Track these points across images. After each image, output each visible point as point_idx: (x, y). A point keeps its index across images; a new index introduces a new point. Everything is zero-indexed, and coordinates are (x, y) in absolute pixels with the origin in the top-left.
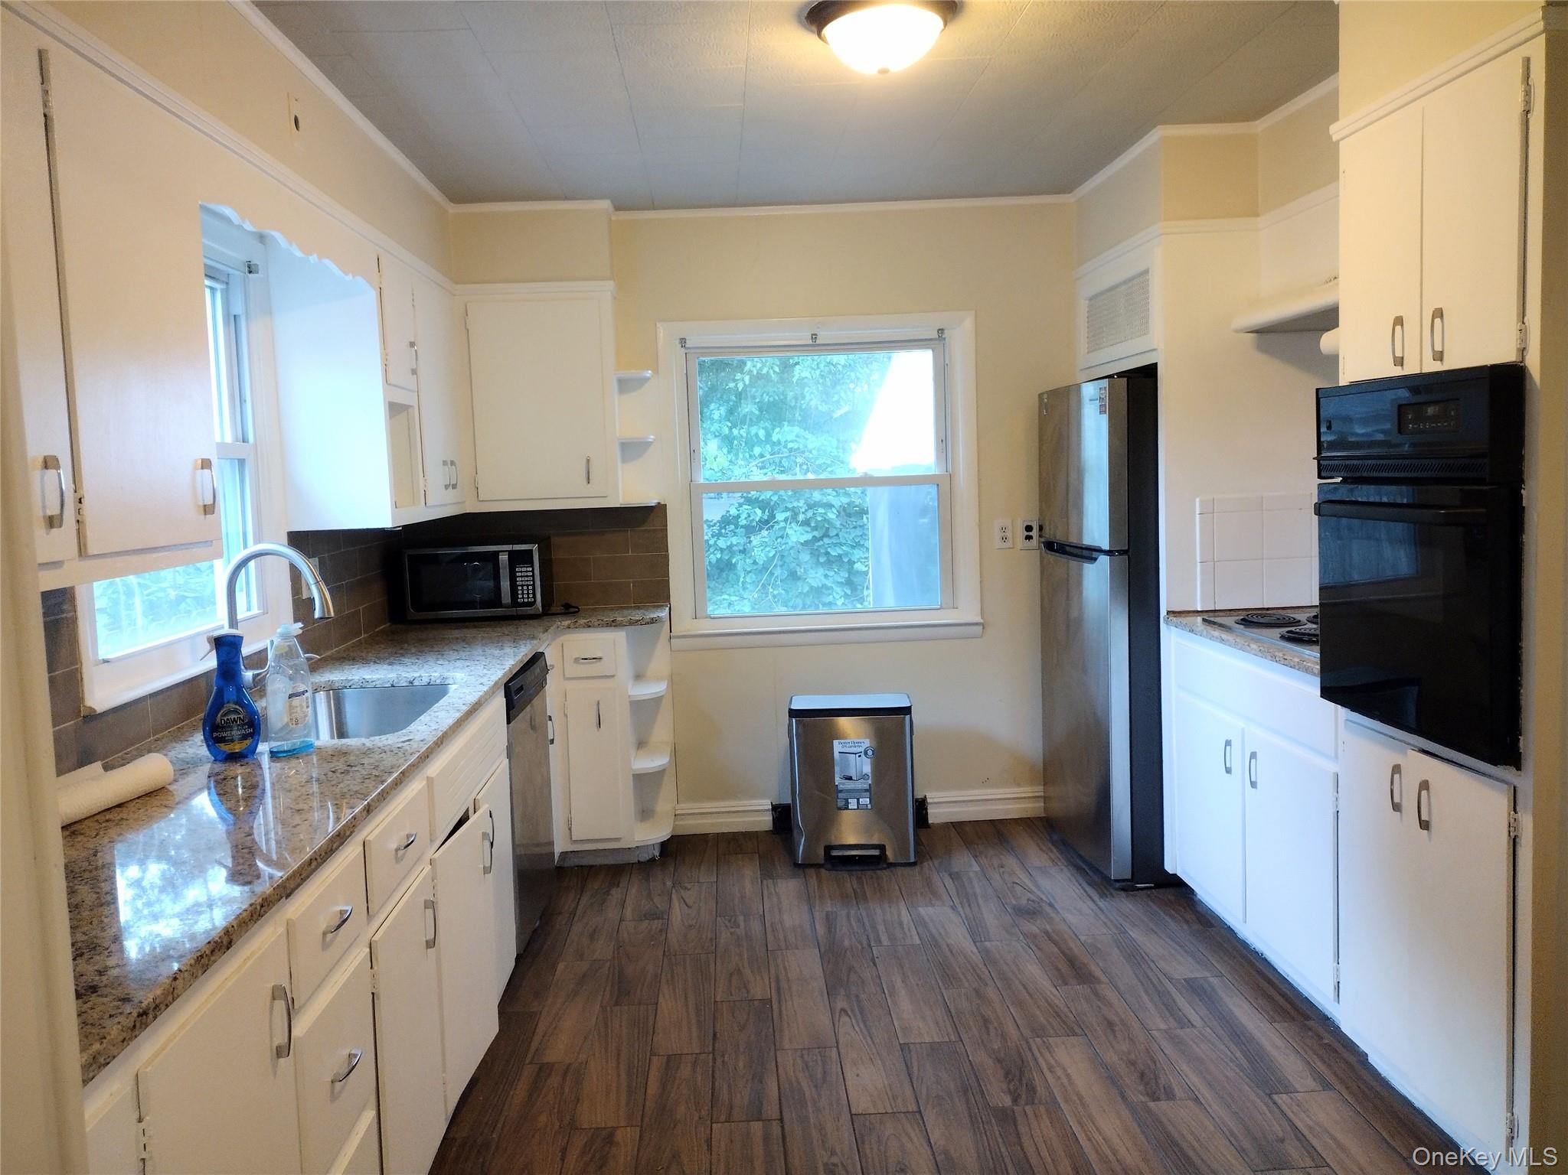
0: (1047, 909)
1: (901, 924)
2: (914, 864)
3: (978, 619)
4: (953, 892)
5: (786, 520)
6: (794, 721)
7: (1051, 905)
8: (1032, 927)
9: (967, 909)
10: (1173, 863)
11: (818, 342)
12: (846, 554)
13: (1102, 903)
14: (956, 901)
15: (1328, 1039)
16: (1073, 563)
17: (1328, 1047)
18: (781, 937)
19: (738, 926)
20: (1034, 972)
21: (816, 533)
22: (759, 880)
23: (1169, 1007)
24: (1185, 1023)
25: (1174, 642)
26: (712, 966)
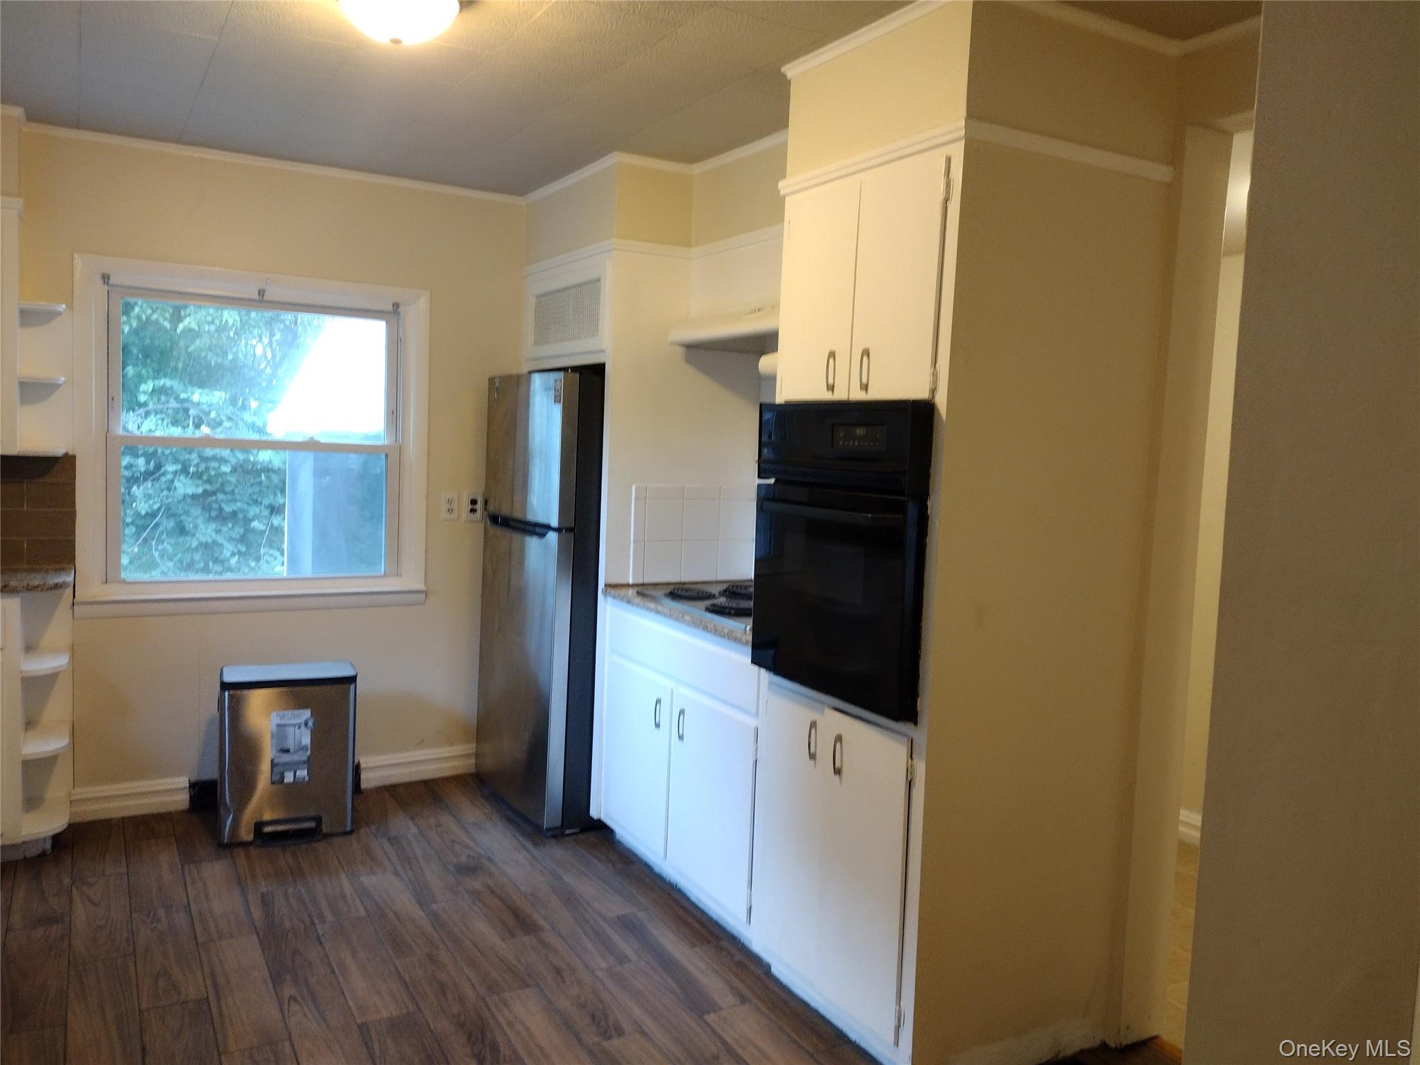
0: (487, 864)
1: (344, 897)
2: (351, 833)
3: (421, 586)
4: (394, 857)
5: (175, 473)
6: (227, 693)
7: (489, 859)
8: (476, 884)
9: (410, 873)
10: (597, 810)
11: (266, 298)
12: (242, 510)
13: (536, 852)
14: (399, 867)
15: (738, 957)
16: (516, 537)
17: (739, 964)
18: (212, 926)
19: (159, 920)
20: (483, 929)
21: (208, 487)
22: (180, 867)
23: (606, 945)
24: (622, 959)
25: (609, 612)
26: (132, 969)
